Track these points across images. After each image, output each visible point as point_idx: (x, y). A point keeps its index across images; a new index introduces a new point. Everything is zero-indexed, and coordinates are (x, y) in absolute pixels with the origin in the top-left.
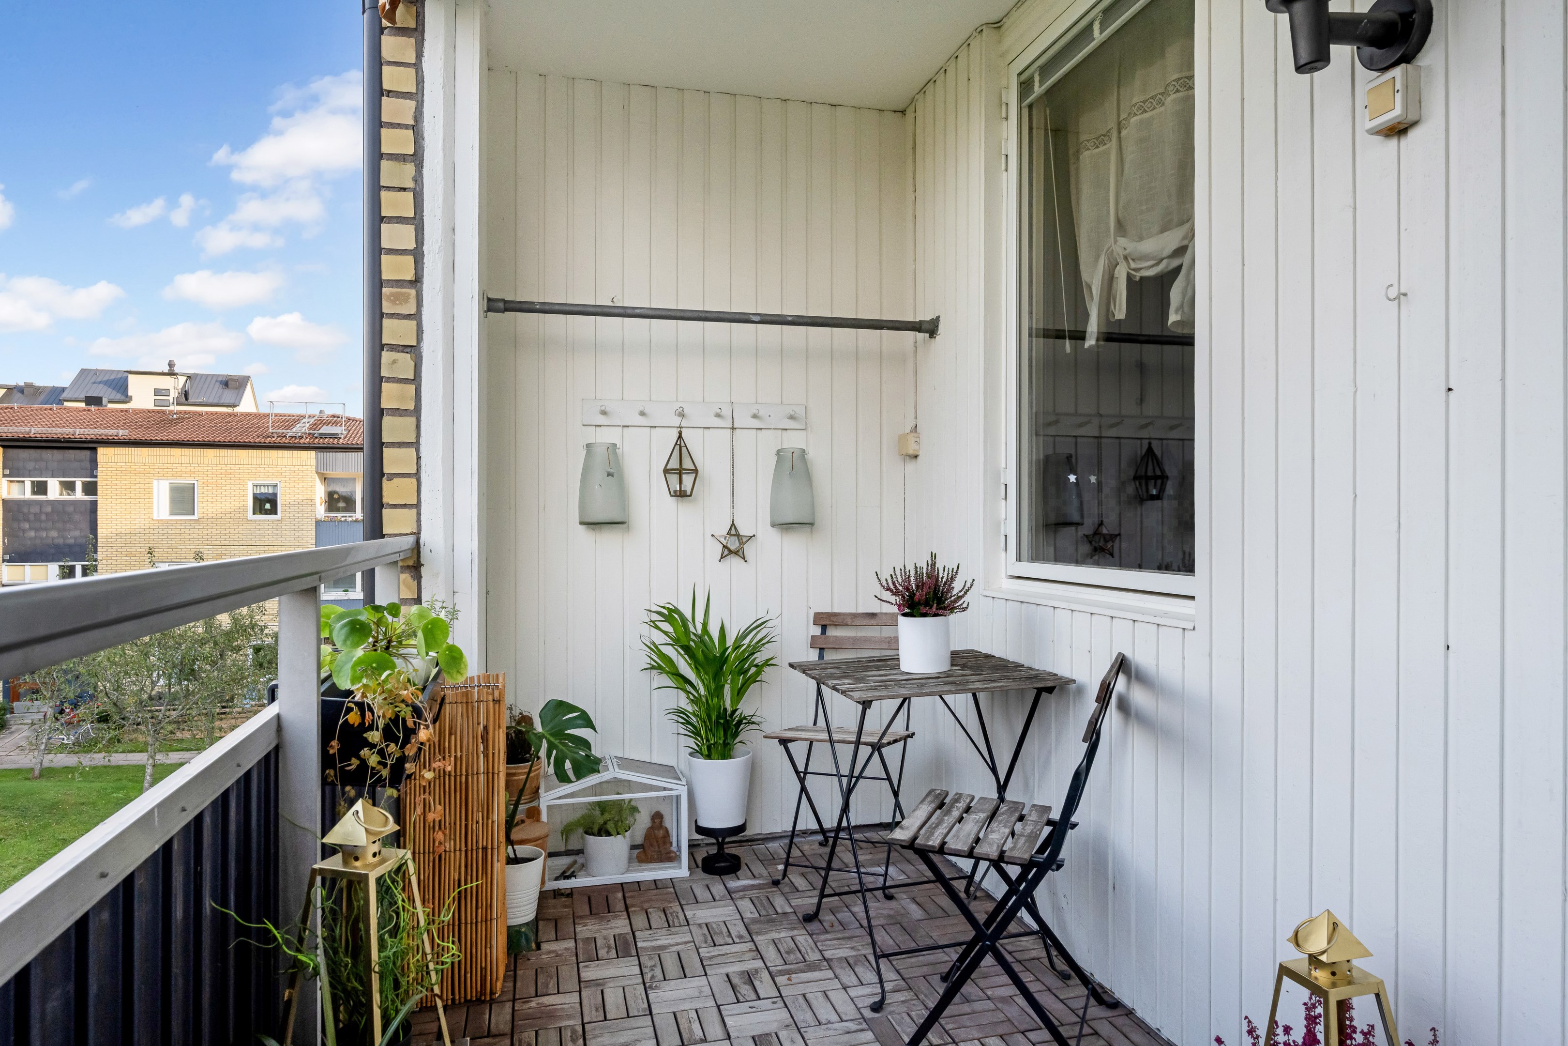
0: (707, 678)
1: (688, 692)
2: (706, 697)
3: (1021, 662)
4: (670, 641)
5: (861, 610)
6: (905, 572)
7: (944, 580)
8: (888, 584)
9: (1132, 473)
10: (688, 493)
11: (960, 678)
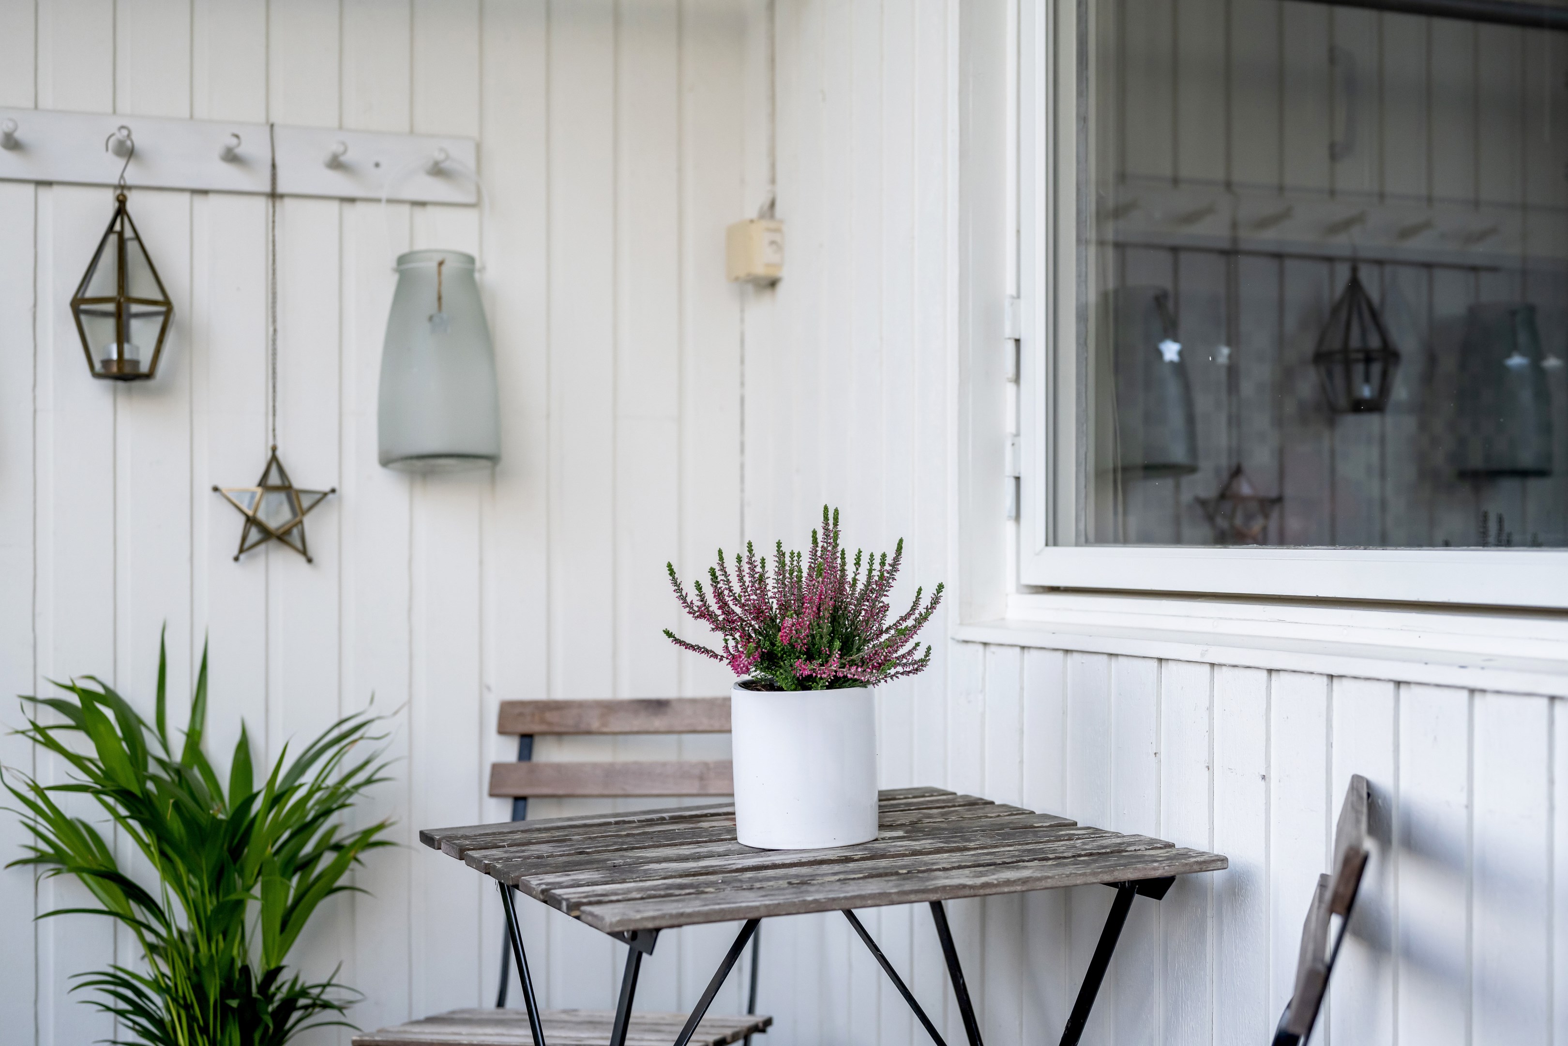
0: (196, 882)
1: (137, 925)
2: (194, 936)
3: (1069, 814)
4: (84, 779)
5: (627, 693)
6: (750, 562)
7: (860, 586)
8: (702, 598)
9: (1308, 345)
10: (144, 368)
11: (907, 861)
